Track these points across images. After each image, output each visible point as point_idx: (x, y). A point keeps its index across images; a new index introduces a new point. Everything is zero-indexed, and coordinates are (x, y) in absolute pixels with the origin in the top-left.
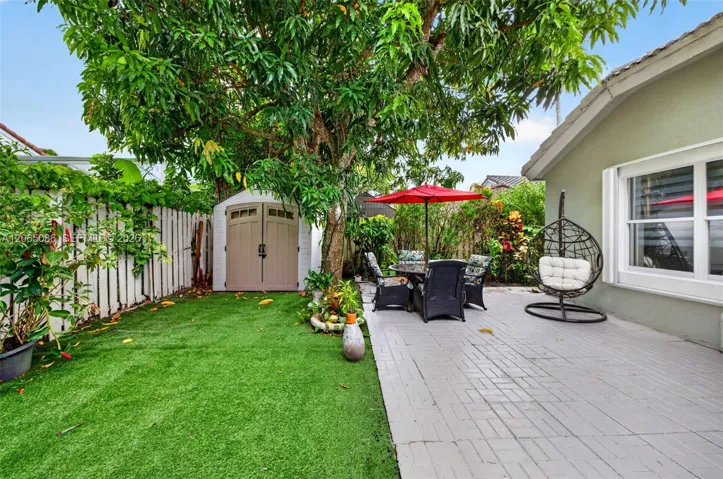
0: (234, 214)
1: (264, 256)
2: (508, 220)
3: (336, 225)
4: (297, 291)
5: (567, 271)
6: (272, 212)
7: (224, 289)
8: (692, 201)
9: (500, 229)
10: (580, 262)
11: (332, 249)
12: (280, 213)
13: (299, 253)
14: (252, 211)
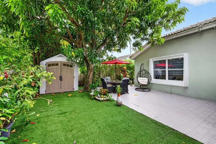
0: (49, 65)
1: (61, 80)
2: (124, 69)
3: (91, 70)
4: (73, 91)
5: (143, 80)
6: (64, 65)
7: (45, 93)
8: (165, 66)
9: (122, 71)
10: (146, 78)
11: (90, 77)
12: (68, 66)
13: (74, 79)
14: (57, 65)
